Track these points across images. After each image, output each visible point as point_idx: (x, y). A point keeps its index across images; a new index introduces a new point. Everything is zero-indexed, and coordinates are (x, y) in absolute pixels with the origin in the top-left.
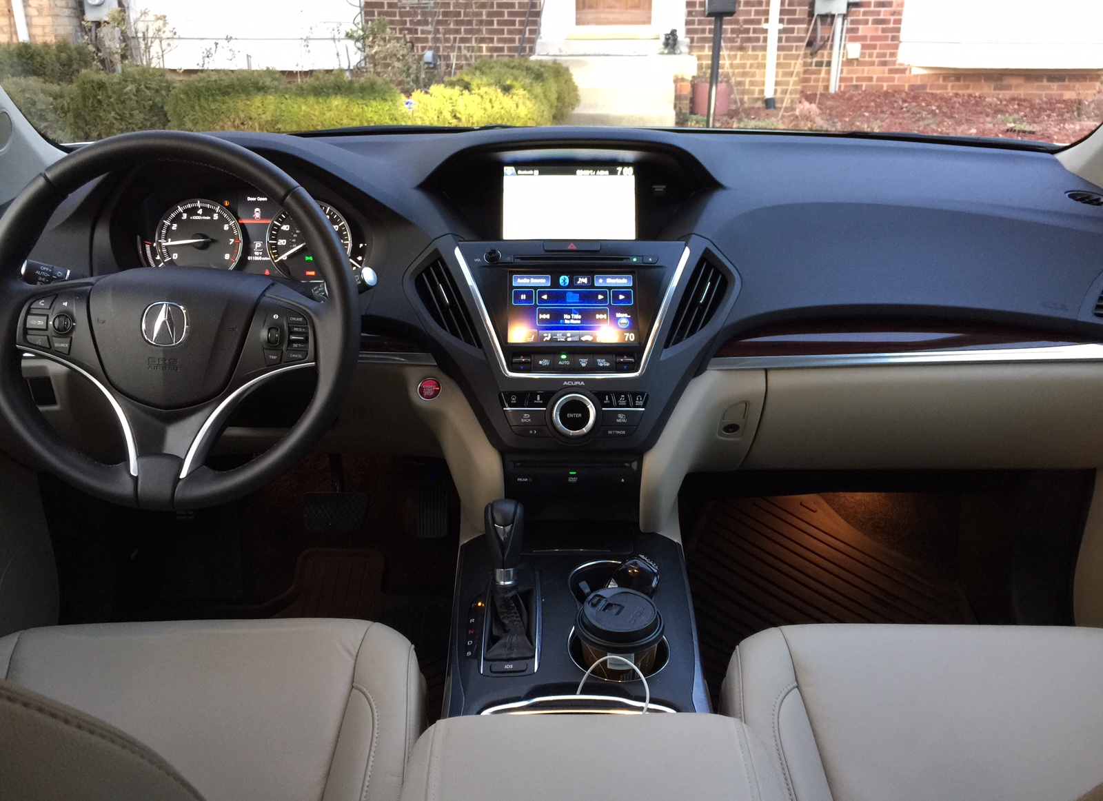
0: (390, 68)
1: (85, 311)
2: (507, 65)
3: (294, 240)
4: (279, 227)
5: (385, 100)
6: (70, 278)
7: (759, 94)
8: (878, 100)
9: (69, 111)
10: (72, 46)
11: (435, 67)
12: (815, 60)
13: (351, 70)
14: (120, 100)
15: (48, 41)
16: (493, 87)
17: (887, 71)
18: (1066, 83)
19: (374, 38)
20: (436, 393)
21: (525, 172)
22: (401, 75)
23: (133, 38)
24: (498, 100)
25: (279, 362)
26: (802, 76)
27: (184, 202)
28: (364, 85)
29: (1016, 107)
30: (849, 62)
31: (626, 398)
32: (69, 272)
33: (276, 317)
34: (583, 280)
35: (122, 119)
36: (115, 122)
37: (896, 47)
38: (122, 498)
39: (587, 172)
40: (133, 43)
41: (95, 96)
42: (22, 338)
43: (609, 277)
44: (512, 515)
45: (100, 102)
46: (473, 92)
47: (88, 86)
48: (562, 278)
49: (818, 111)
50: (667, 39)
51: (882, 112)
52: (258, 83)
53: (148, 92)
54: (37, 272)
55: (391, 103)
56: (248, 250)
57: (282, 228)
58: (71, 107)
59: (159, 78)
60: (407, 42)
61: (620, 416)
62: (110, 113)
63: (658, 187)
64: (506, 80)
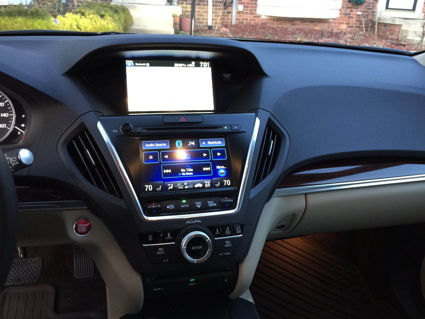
0: (46, 5)
2: (101, 5)
5: (44, 19)
7: (206, 23)
8: (250, 28)
11: (67, 5)
12: (226, 11)
13: (27, 6)
16: (96, 15)
17: (253, 17)
18: (315, 24)
21: (140, 64)
22: (51, 8)
24: (98, 21)
26: (222, 17)
28: (33, 12)
29: (299, 32)
30: (239, 12)
31: (230, 229)
34: (192, 143)
37: (256, 7)
39: (181, 65)
43: (209, 141)
46: (86, 17)
49: (229, 32)
51: (253, 33)
55: (47, 21)
61: (227, 242)
63: (226, 75)
64: (101, 12)
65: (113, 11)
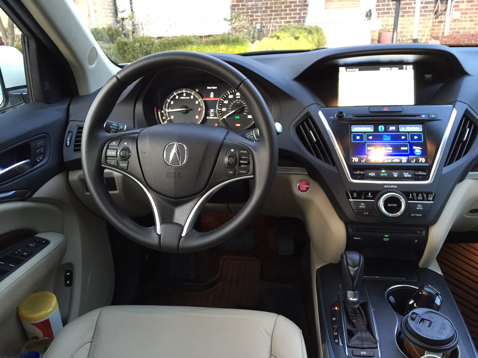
0: (242, 32)
1: (136, 147)
3: (230, 108)
4: (223, 102)
5: (243, 45)
6: (127, 130)
7: (410, 37)
8: (469, 38)
9: (113, 55)
10: (113, 28)
11: (261, 31)
12: (438, 20)
14: (133, 50)
15: (104, 27)
16: (291, 37)
17: (473, 24)
19: (235, 20)
20: (308, 189)
21: (351, 70)
22: (246, 35)
23: (137, 24)
25: (234, 175)
26: (432, 28)
27: (177, 90)
30: (454, 21)
31: (423, 196)
32: (126, 126)
33: (232, 150)
34: (392, 128)
35: (134, 58)
36: (131, 59)
38: (153, 246)
39: (386, 69)
40: (137, 27)
41: (123, 48)
42: (104, 161)
43: (408, 126)
44: (358, 261)
45: (125, 51)
46: (281, 40)
47: (121, 44)
48: (380, 127)
50: (367, 14)
52: (189, 40)
53: (145, 46)
54: (111, 127)
55: (245, 47)
56: (207, 114)
57: (224, 102)
58: (114, 53)
59: (149, 40)
60: (249, 21)
61: (418, 205)
62: (129, 55)
63: (428, 75)
64: (296, 34)
65: (308, 32)
